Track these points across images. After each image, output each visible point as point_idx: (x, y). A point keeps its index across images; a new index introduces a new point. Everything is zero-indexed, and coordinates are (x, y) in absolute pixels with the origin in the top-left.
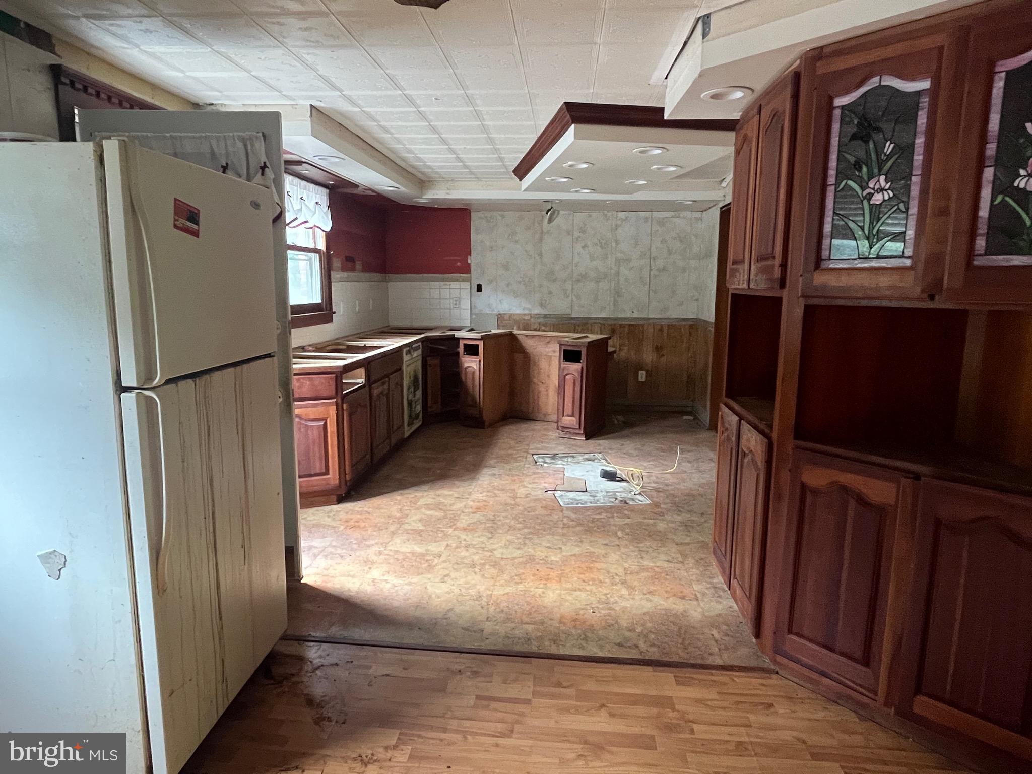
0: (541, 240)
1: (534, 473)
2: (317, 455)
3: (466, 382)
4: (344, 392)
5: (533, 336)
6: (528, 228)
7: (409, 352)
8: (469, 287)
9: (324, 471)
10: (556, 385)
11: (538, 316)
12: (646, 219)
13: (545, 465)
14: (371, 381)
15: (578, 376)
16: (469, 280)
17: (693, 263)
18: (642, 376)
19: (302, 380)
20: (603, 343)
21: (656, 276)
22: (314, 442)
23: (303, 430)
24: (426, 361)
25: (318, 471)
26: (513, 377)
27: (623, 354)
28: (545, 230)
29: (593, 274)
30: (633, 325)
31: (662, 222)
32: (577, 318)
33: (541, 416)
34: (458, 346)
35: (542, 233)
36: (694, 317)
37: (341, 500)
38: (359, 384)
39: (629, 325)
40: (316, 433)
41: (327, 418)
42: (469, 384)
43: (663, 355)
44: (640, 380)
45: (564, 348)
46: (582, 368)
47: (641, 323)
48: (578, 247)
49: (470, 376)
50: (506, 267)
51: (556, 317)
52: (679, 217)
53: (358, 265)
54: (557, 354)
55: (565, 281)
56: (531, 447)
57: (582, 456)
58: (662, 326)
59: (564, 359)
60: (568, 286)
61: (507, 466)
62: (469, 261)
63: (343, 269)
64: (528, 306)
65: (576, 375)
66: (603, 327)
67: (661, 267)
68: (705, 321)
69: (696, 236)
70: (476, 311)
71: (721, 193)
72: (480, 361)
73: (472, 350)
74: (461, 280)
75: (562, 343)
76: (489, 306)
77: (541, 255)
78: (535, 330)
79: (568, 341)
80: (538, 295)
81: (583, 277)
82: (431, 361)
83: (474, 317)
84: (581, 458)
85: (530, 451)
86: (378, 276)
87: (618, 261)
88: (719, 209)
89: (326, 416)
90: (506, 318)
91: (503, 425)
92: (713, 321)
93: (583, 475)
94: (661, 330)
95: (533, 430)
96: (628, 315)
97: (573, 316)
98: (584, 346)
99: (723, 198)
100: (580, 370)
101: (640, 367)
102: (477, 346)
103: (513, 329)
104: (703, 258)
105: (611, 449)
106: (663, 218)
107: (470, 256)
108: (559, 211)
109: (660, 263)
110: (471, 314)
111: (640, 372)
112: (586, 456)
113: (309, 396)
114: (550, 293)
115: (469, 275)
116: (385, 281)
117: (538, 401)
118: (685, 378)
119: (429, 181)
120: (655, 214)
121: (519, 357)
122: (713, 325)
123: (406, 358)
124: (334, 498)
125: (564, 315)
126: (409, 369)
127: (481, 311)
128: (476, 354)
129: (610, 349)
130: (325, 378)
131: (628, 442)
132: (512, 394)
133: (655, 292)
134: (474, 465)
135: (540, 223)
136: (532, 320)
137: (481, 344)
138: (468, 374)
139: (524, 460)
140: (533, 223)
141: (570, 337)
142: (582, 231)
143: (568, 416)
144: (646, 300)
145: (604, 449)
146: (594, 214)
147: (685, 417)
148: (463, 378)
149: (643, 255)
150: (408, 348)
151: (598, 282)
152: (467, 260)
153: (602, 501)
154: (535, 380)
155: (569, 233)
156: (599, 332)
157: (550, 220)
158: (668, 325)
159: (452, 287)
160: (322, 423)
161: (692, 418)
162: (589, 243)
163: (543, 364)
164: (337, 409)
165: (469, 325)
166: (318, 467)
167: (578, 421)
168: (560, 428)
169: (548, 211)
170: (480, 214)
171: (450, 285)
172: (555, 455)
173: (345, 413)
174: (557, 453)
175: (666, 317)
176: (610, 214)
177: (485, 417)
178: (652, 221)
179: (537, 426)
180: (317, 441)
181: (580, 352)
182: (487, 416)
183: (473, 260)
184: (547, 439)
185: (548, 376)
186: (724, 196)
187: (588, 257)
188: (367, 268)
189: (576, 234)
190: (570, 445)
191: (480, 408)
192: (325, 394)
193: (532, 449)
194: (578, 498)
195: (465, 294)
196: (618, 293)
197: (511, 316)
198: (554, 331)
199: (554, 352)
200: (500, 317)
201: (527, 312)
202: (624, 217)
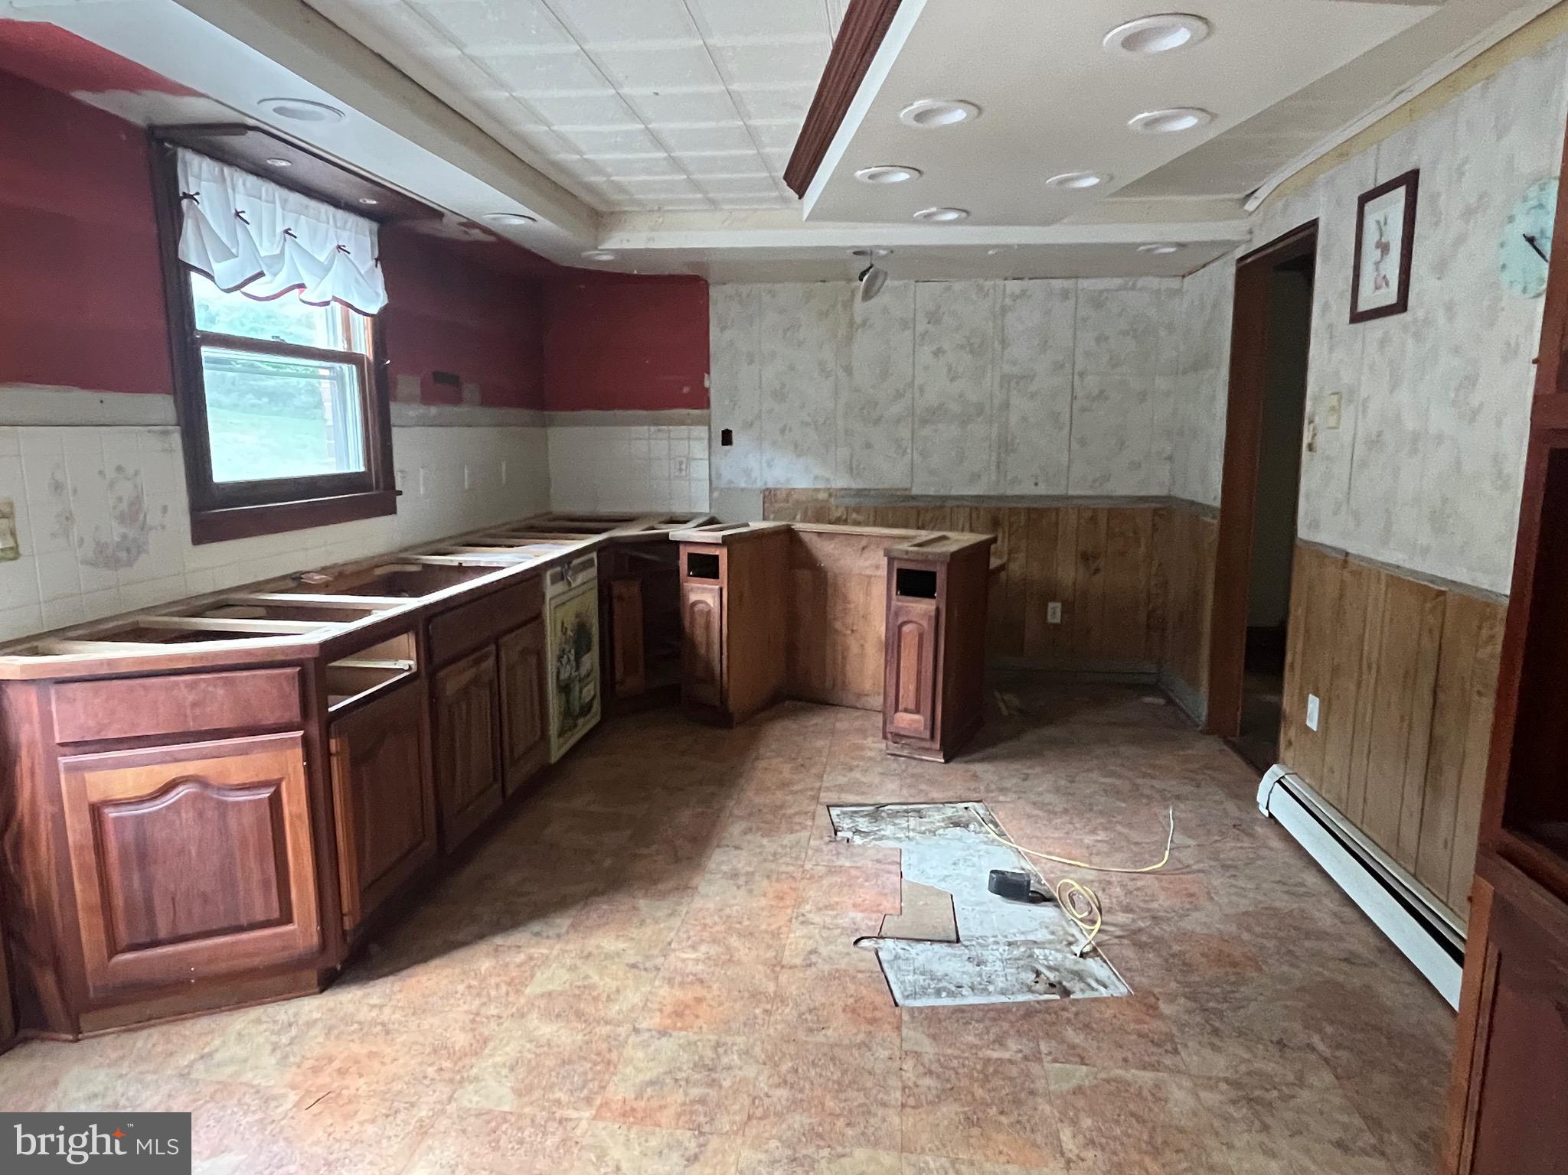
0: (849, 339)
1: (832, 871)
2: (256, 877)
3: (693, 633)
4: (331, 709)
5: (832, 536)
6: (824, 315)
7: (560, 577)
8: (705, 435)
9: (276, 915)
10: (879, 638)
11: (846, 492)
12: (1065, 294)
13: (858, 840)
14: (437, 660)
15: (927, 625)
16: (707, 422)
17: (1162, 383)
18: (1055, 612)
19: (203, 685)
20: (980, 552)
21: (1083, 410)
22: (244, 842)
23: (209, 814)
24: (610, 589)
25: (260, 917)
26: (792, 619)
27: (1016, 568)
28: (858, 320)
29: (954, 407)
30: (1035, 509)
31: (1097, 301)
32: (922, 496)
33: (850, 699)
34: (677, 557)
35: (851, 324)
36: (1164, 492)
37: (329, 981)
38: (402, 670)
39: (1029, 510)
40: (248, 819)
41: (281, 780)
42: (699, 634)
43: (1097, 570)
44: (1050, 620)
45: (896, 565)
46: (938, 610)
47: (1055, 504)
48: (925, 354)
49: (700, 621)
50: (779, 395)
51: (880, 493)
52: (1133, 288)
53: (470, 390)
54: (883, 572)
55: (898, 421)
56: (825, 784)
57: (939, 810)
58: (1095, 510)
59: (898, 587)
60: (905, 433)
61: (769, 845)
62: (707, 384)
63: (427, 399)
64: (827, 475)
65: (925, 624)
66: (974, 515)
67: (1096, 392)
68: (1192, 503)
69: (1171, 328)
70: (723, 484)
71: (1242, 225)
72: (721, 590)
73: (705, 567)
74: (689, 421)
75: (895, 554)
76: (747, 472)
77: (848, 370)
78: (838, 521)
79: (907, 552)
80: (843, 453)
81: (934, 414)
82: (618, 588)
83: (716, 494)
84: (938, 817)
85: (827, 797)
86: (526, 414)
87: (1006, 380)
88: (1234, 263)
89: (276, 776)
90: (782, 495)
91: (772, 719)
92: (1218, 504)
93: (944, 879)
94: (1093, 519)
95: (833, 732)
96: (1026, 488)
97: (915, 491)
98: (942, 563)
99: (1248, 237)
100: (933, 614)
101: (1049, 594)
102: (716, 557)
103: (794, 518)
104: (1185, 373)
105: (1002, 790)
106: (1101, 292)
107: (709, 373)
108: (886, 274)
109: (1092, 382)
110: (711, 491)
111: (1051, 605)
112: (949, 811)
113: (225, 723)
114: (868, 446)
115: (705, 411)
116: (545, 425)
117: (844, 666)
118: (1142, 617)
119: (612, 213)
120: (1085, 284)
121: (804, 575)
122: (1218, 514)
123: (551, 590)
124: (312, 976)
125: (897, 490)
126: (560, 614)
127: (730, 482)
128: (715, 575)
129: (995, 563)
130: (270, 678)
131: (1038, 770)
132: (791, 649)
133: (1083, 442)
134: (694, 840)
135: (848, 304)
136: (832, 500)
137: (723, 554)
138: (697, 616)
139: (809, 823)
140: (834, 306)
141: (910, 540)
142: (934, 318)
143: (906, 710)
144: (1065, 459)
145: (988, 791)
146: (958, 286)
147: (1148, 700)
148: (687, 624)
149: (1058, 366)
150: (558, 569)
151: (964, 424)
152: (702, 382)
153: (1000, 983)
154: (838, 625)
155: (904, 324)
156: (967, 526)
157: (868, 295)
158: (1109, 510)
159: (672, 435)
160: (265, 794)
161: (1162, 701)
162: (946, 346)
163: (856, 594)
164: (308, 756)
165: (708, 511)
166: (262, 905)
167: (929, 723)
168: (889, 736)
169: (863, 274)
170: (729, 289)
171: (670, 431)
172: (879, 806)
173: (334, 761)
174: (883, 802)
175: (1105, 493)
176: (989, 283)
177: (732, 708)
178: (1077, 297)
179: (843, 721)
180: (252, 840)
181: (933, 575)
182: (737, 701)
183: (714, 381)
184: (863, 758)
185: (864, 617)
186: (1251, 232)
187: (945, 370)
188: (491, 398)
189: (921, 327)
190: (913, 776)
191: (722, 687)
192: (270, 719)
193: (828, 789)
194: (939, 969)
195: (699, 449)
196: (1005, 446)
197: (790, 492)
198: (875, 524)
199: (877, 567)
200: (769, 496)
201: (820, 485)
202: (1017, 292)
